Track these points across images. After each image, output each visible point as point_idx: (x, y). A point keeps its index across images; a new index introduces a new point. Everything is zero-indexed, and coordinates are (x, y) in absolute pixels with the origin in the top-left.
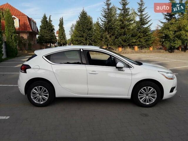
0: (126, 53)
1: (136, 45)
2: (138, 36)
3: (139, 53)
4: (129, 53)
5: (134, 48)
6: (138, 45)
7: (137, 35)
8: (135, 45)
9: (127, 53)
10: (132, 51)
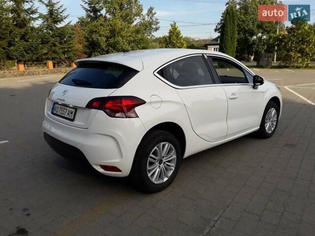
0: (33, 74)
1: (50, 60)
2: (52, 41)
3: (56, 73)
4: (39, 73)
5: (46, 64)
6: (53, 59)
7: (49, 41)
8: (48, 59)
9: (37, 74)
10: (45, 70)
